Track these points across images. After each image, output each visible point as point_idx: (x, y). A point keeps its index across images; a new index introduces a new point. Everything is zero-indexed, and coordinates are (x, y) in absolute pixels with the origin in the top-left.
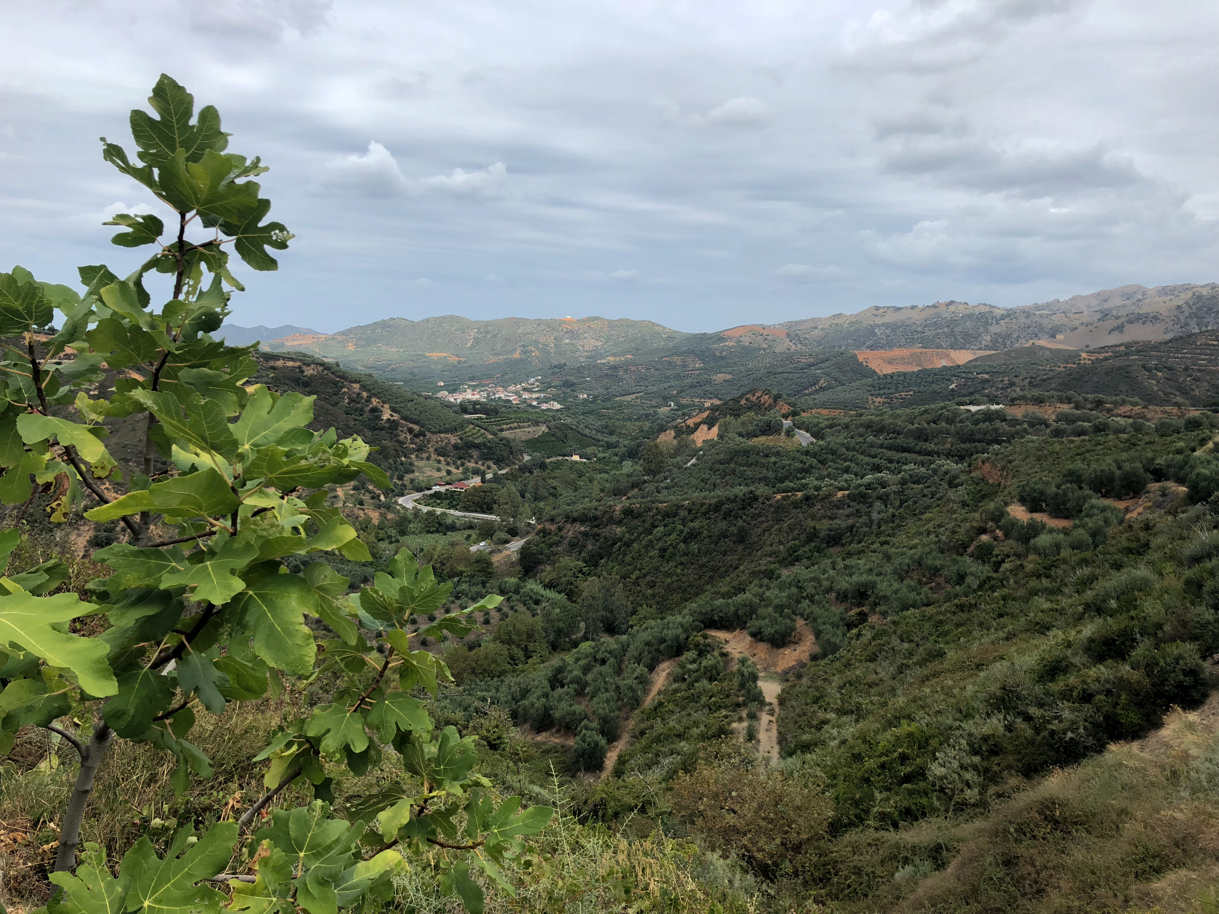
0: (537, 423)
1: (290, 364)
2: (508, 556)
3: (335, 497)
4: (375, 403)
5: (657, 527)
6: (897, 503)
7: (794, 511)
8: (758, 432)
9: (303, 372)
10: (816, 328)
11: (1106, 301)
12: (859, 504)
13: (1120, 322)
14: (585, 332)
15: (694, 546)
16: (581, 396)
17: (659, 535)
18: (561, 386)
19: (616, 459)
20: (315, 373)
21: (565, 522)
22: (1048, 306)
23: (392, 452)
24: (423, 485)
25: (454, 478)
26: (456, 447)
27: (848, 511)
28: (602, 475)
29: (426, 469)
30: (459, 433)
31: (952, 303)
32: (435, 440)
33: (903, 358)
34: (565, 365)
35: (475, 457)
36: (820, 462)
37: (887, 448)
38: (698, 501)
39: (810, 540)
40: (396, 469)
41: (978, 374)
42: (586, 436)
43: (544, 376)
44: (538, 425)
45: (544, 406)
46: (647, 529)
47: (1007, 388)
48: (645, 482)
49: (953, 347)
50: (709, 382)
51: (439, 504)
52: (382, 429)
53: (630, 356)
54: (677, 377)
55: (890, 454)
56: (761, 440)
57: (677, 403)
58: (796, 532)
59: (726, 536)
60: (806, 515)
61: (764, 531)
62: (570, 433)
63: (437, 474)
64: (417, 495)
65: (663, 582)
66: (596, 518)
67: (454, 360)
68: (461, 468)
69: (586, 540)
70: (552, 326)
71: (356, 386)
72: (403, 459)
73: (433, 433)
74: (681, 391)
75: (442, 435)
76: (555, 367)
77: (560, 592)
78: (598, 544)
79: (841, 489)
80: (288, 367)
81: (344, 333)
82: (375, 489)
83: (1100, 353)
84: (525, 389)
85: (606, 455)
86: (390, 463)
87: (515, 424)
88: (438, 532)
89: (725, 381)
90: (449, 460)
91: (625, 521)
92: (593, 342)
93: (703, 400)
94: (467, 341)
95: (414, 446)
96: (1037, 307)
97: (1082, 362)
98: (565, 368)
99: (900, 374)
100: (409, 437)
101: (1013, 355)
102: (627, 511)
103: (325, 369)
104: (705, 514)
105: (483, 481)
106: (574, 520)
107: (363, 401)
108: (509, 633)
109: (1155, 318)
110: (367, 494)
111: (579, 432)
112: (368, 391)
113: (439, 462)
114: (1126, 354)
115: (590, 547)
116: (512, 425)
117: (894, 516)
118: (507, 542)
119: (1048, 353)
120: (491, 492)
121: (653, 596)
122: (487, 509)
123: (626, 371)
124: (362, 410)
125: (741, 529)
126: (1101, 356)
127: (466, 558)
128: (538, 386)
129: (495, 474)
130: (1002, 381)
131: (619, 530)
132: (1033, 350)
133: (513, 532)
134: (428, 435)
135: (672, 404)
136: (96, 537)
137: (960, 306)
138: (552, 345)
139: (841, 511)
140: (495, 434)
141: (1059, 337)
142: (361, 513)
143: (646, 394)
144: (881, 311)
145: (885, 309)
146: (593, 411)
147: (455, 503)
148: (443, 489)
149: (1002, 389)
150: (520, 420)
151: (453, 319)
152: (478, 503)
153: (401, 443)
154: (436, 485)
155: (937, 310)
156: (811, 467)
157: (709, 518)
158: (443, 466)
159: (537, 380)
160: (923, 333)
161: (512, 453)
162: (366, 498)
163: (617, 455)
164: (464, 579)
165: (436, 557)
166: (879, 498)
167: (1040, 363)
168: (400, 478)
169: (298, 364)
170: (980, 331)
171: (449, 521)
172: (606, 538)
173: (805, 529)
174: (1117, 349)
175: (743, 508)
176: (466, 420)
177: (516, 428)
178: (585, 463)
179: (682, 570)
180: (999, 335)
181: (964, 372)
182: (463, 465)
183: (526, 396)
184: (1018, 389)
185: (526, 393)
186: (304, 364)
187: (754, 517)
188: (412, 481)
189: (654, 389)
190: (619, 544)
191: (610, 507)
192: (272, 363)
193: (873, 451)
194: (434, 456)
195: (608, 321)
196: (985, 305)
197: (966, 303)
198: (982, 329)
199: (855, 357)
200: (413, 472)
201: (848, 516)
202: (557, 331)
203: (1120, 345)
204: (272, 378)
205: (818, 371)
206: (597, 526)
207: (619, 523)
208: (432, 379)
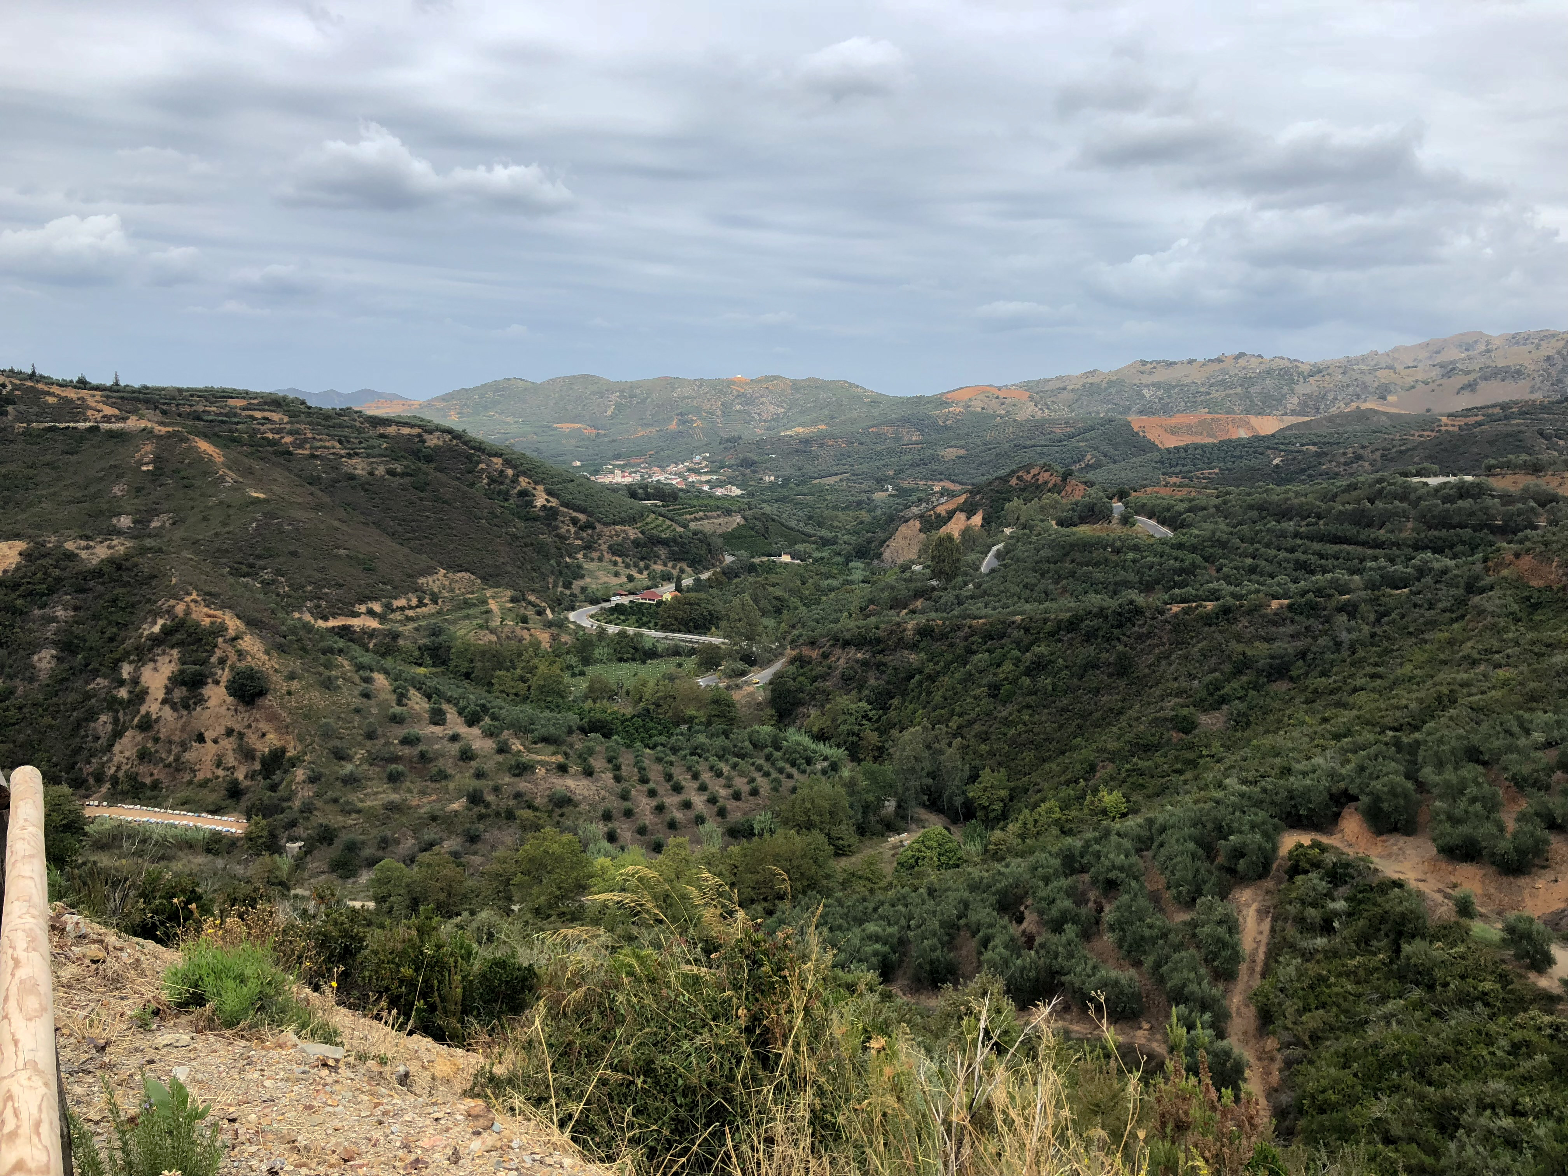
0: (728, 512)
1: (406, 431)
2: (751, 694)
3: (488, 612)
4: (523, 484)
5: (974, 653)
6: (1372, 617)
7: (1206, 629)
8: (1076, 519)
9: (424, 442)
10: (1064, 389)
11: (1438, 352)
12: (1308, 617)
13: (1471, 377)
14: (762, 396)
15: (1046, 682)
16: (767, 478)
17: (982, 665)
18: (738, 466)
19: (839, 559)
20: (441, 443)
21: (834, 645)
22: (1364, 360)
23: (553, 551)
24: (599, 594)
25: (639, 585)
26: (636, 543)
27: (1290, 629)
28: (830, 581)
29: (600, 574)
30: (639, 525)
31: (1241, 355)
32: (608, 534)
33: (1189, 427)
34: (740, 438)
35: (663, 557)
36: (1206, 559)
37: (1307, 538)
38: (1038, 616)
39: (1238, 671)
40: (561, 573)
41: (1302, 445)
42: (792, 529)
43: (713, 454)
44: (730, 515)
45: (719, 492)
46: (959, 656)
47: (1352, 462)
48: (934, 589)
49: (1248, 412)
50: (935, 458)
51: (624, 621)
52: (535, 519)
53: (824, 427)
54: (891, 452)
55: (1316, 546)
56: (1084, 530)
57: (897, 487)
58: (1214, 660)
59: (1096, 667)
60: (1226, 635)
61: (1159, 659)
62: (772, 526)
63: (615, 581)
64: (594, 609)
65: (1005, 735)
66: (879, 641)
67: (591, 432)
68: (645, 573)
69: (867, 672)
70: (720, 387)
71: (498, 462)
72: (567, 559)
73: (606, 524)
74: (900, 472)
75: (618, 527)
76: (728, 440)
77: (839, 746)
78: (884, 677)
79: (1275, 597)
80: (403, 435)
81: (443, 399)
82: (538, 601)
83: (1467, 417)
84: (690, 470)
85: (825, 554)
86: (552, 566)
87: (701, 514)
88: (634, 660)
89: (959, 457)
90: (628, 560)
91: (922, 645)
92: (772, 409)
93: (930, 483)
94: (607, 407)
95: (580, 542)
96: (1353, 362)
97: (1443, 428)
98: (741, 442)
99: (1196, 447)
100: (573, 531)
101: (1339, 421)
102: (925, 630)
103: (454, 438)
104: (1052, 634)
105: (678, 588)
106: (847, 644)
107: (508, 481)
108: (806, 812)
109: (1519, 372)
110: (530, 607)
111: (783, 525)
112: (514, 467)
113: (615, 564)
114: (1506, 418)
115: (872, 682)
116: (697, 515)
117: (1373, 635)
118: (743, 674)
119: (1384, 418)
120: (698, 604)
121: (992, 754)
122: (700, 626)
123: (821, 446)
124: (507, 493)
125: (1122, 657)
126: (1472, 420)
127: (695, 697)
128: (706, 466)
129: (697, 580)
130: (1344, 454)
131: (914, 658)
132: (1362, 416)
133: (750, 660)
134: (599, 527)
135: (890, 488)
136: (182, 672)
137: (1252, 359)
138: (719, 413)
139: (1282, 629)
140: (685, 526)
141: (1392, 398)
142: (526, 634)
143: (853, 475)
144: (1149, 366)
145: (1154, 365)
146: (785, 497)
147: (644, 619)
148: (625, 600)
149: (1345, 464)
150: (706, 508)
151: (586, 379)
152: (682, 619)
153: (562, 538)
154: (615, 595)
155: (1221, 365)
156: (1194, 566)
157: (1060, 640)
158: (620, 568)
159: (704, 458)
160: (1209, 394)
161: (710, 551)
162: (530, 612)
163: (839, 554)
164: (697, 728)
165: (647, 696)
166: (1340, 609)
167: (1384, 430)
168: (568, 585)
169: (416, 431)
170: (1283, 392)
171: (648, 645)
172: (895, 669)
173: (1229, 657)
174: (1490, 411)
175: (1120, 626)
176: (646, 506)
177: (702, 519)
178: (799, 565)
179: (1030, 716)
180: (1309, 396)
181: (1282, 444)
182: (647, 567)
183: (693, 478)
184: (1366, 464)
185: (693, 475)
186: (426, 431)
187: (1140, 638)
188: (583, 589)
189: (865, 467)
190: (917, 677)
191: (898, 624)
192: (381, 430)
193: (1290, 542)
194: (607, 556)
195: (791, 381)
196: (1282, 358)
197: (1260, 356)
198: (1286, 389)
199: (1128, 424)
200: (582, 577)
201: (1292, 636)
202: (725, 394)
203: (1494, 406)
204: (386, 448)
205: (1081, 444)
206: (881, 652)
207: (914, 647)
208: (565, 458)
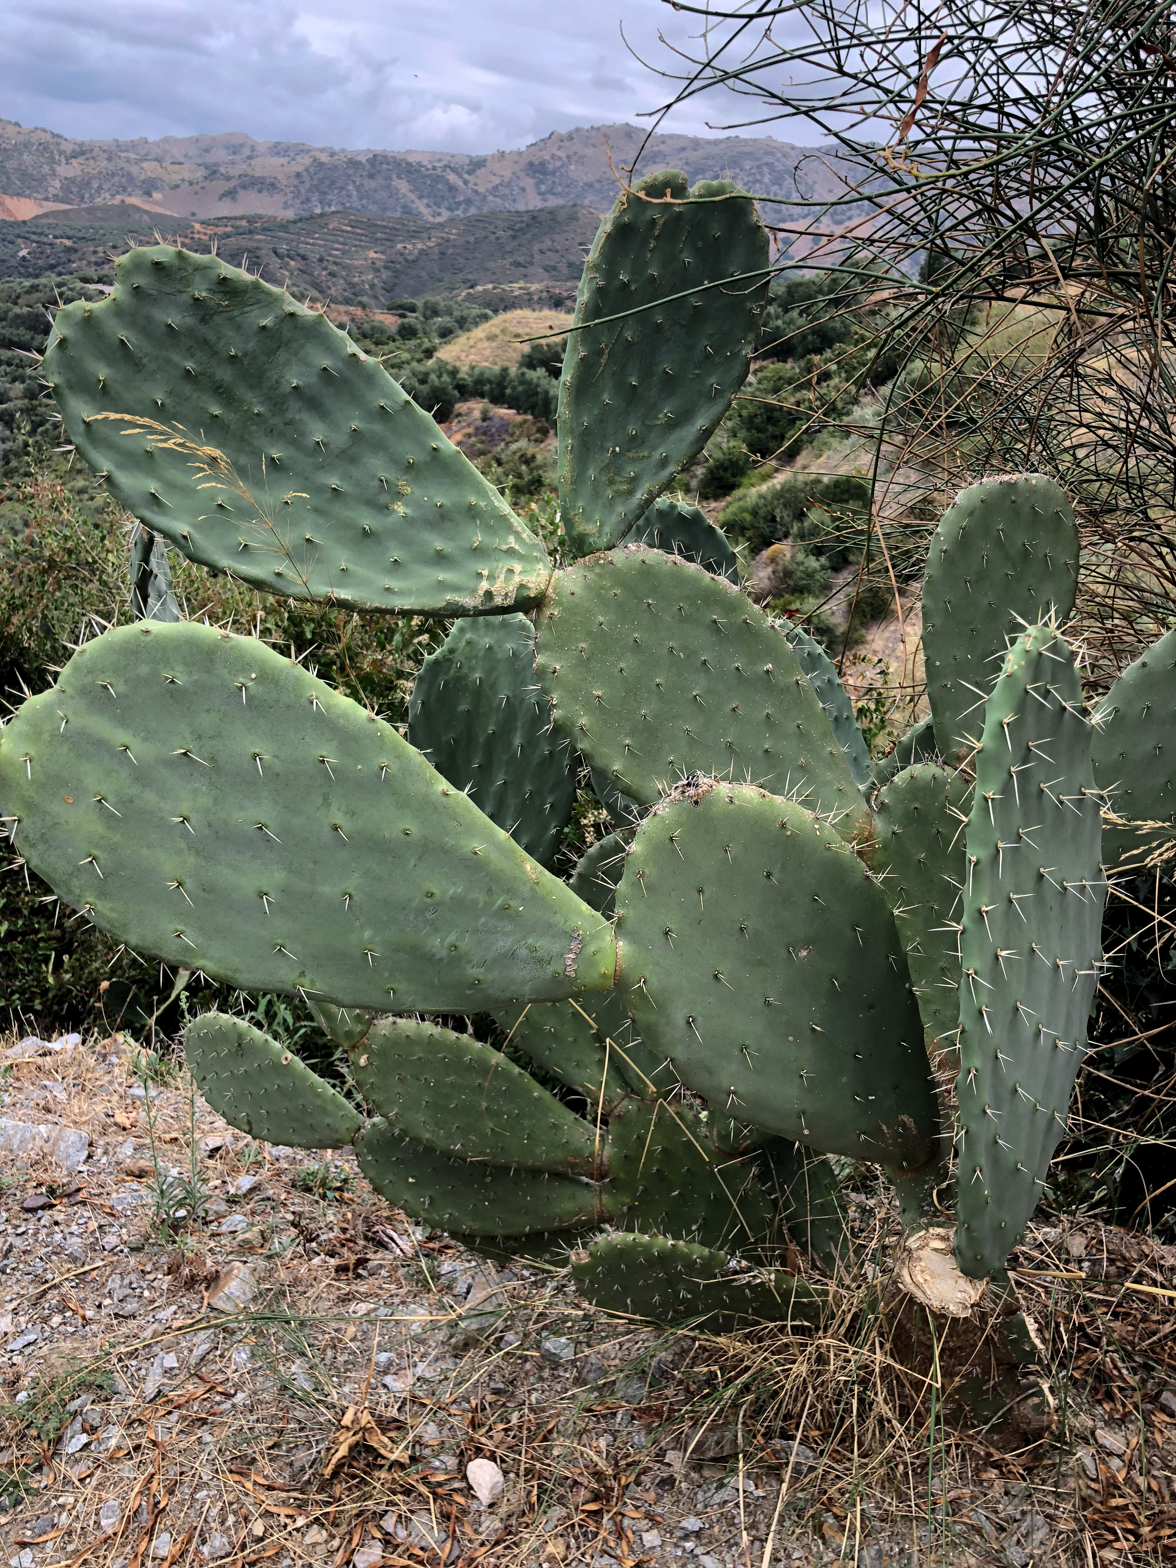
11: (208, 151)
13: (232, 184)
22: (132, 146)
41: (55, 237)
49: (6, 192)
83: (216, 226)
96: (120, 147)
97: (196, 236)
101: (99, 214)
109: (273, 185)
114: (250, 232)
119: (142, 217)
126: (219, 231)
137: (8, 127)
141: (157, 196)
170: (43, 171)
174: (238, 223)
181: (33, 233)
196: (44, 131)
197: (17, 124)
198: (46, 169)
203: (241, 218)
